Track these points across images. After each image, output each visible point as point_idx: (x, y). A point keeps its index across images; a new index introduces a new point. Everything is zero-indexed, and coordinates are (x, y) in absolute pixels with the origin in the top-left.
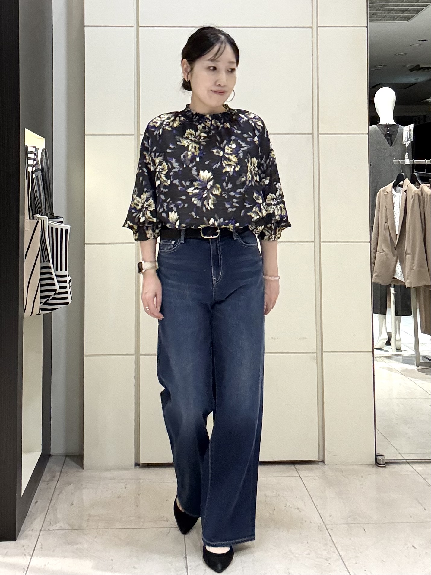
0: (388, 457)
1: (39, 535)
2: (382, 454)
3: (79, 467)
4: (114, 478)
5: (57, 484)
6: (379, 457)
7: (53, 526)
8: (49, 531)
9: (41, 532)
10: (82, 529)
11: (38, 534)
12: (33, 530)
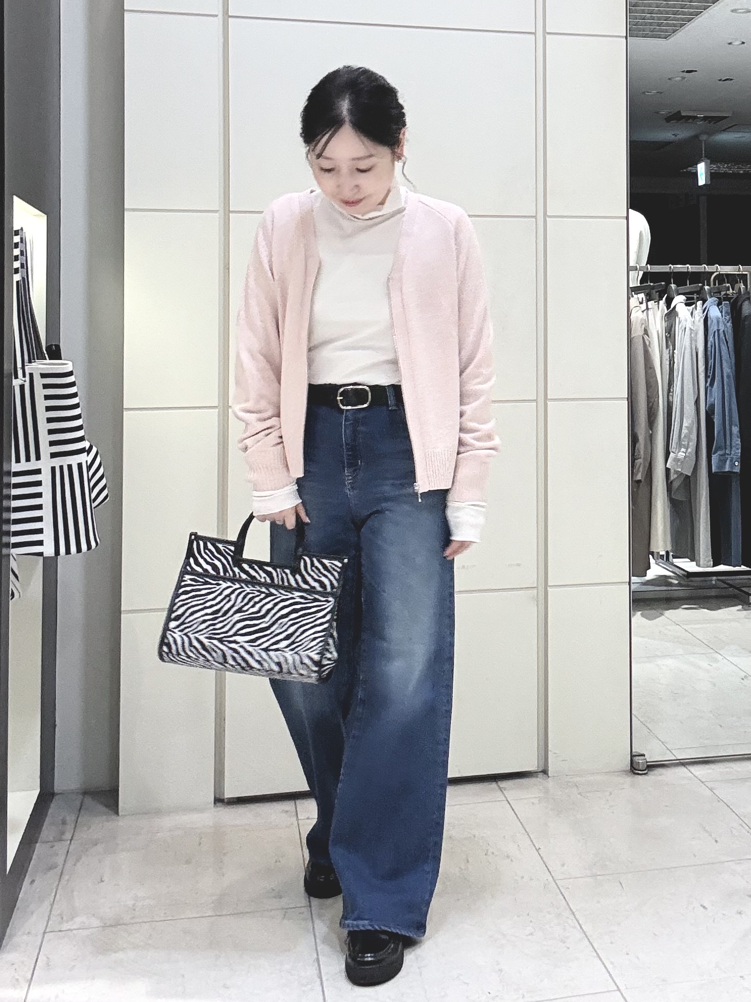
1: (42, 942)
2: (642, 752)
3: (110, 811)
5: (70, 845)
6: (636, 759)
7: (67, 922)
8: (60, 933)
9: (46, 935)
10: (120, 925)
11: (40, 940)
12: (29, 933)
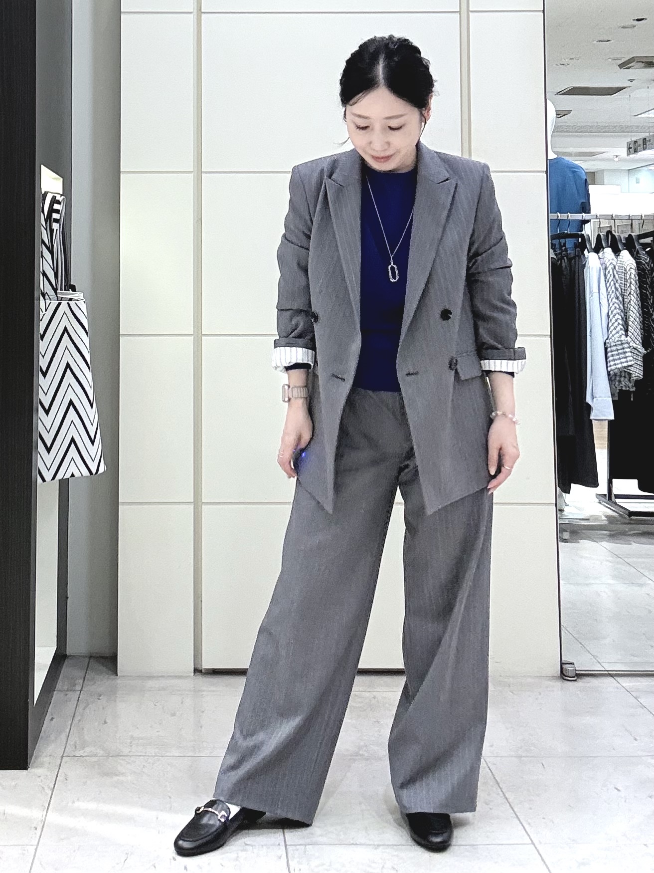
0: (579, 667)
1: (61, 763)
2: (571, 661)
3: (110, 672)
4: (164, 689)
5: (80, 695)
6: (565, 666)
7: (80, 750)
8: (74, 758)
9: (64, 758)
10: (121, 756)
11: (59, 761)
12: (50, 755)
